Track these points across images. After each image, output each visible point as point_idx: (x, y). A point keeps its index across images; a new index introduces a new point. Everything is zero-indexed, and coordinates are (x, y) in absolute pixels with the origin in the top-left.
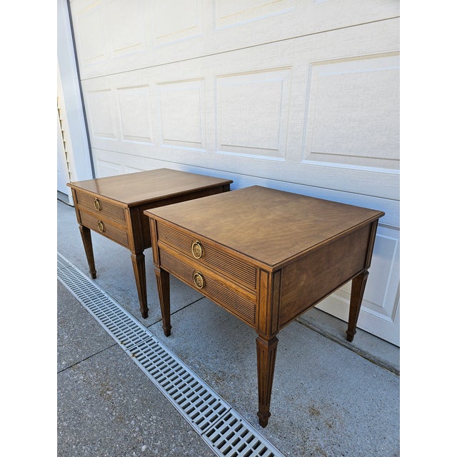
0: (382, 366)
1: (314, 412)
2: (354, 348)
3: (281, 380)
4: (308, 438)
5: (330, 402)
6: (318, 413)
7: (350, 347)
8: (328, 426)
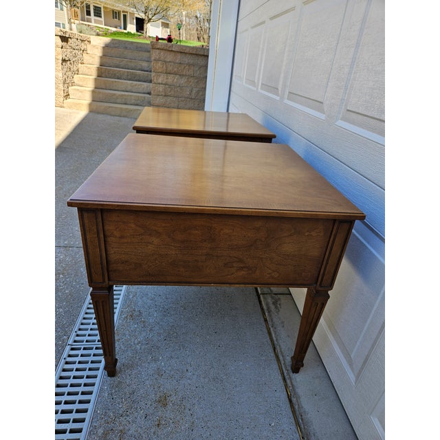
0: (298, 424)
1: (163, 401)
2: (288, 381)
3: (173, 354)
4: (128, 416)
5: (188, 406)
6: (165, 405)
7: (287, 377)
8: (157, 423)
